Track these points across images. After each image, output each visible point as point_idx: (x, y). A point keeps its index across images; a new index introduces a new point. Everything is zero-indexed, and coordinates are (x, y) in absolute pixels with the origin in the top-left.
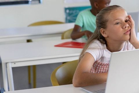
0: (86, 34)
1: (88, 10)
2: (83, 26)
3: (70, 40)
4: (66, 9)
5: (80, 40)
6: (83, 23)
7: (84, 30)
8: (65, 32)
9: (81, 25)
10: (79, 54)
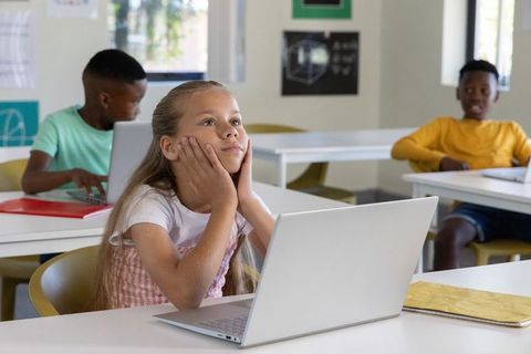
6: (58, 147)
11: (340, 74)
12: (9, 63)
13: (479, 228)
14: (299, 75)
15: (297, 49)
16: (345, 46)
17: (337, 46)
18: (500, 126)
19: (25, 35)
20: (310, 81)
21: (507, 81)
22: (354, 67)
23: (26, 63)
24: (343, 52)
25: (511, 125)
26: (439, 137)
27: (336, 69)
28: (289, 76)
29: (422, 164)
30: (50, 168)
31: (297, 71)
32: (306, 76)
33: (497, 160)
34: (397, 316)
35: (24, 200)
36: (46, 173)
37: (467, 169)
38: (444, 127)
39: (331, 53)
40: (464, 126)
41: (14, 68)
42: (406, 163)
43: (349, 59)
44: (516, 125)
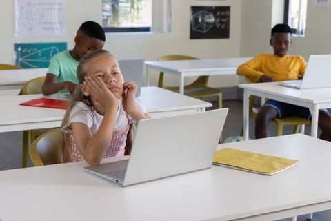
0: (66, 87)
1: (65, 54)
2: (59, 75)
3: (41, 96)
4: (17, 46)
5: (54, 97)
6: (60, 71)
7: (61, 81)
8: (28, 82)
9: (57, 73)
10: (62, 118)
11: (220, 27)
12: (52, 23)
13: (279, 111)
14: (198, 28)
15: (198, 15)
16: (223, 14)
17: (218, 13)
18: (293, 58)
19: (59, 9)
20: (205, 32)
21: (304, 31)
22: (228, 24)
23: (60, 23)
24: (221, 17)
25: (299, 58)
26: (261, 64)
27: (218, 26)
28: (194, 29)
29: (252, 79)
30: (56, 82)
31: (198, 26)
32: (202, 29)
33: (290, 76)
34: (209, 168)
35: (43, 99)
36: (55, 84)
37: (274, 81)
38: (264, 59)
39: (216, 17)
40: (274, 59)
41: (55, 26)
42: (243, 77)
43: (225, 20)
44: (301, 58)
